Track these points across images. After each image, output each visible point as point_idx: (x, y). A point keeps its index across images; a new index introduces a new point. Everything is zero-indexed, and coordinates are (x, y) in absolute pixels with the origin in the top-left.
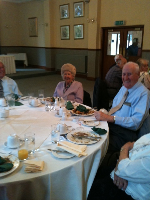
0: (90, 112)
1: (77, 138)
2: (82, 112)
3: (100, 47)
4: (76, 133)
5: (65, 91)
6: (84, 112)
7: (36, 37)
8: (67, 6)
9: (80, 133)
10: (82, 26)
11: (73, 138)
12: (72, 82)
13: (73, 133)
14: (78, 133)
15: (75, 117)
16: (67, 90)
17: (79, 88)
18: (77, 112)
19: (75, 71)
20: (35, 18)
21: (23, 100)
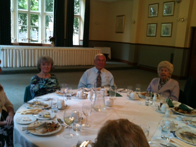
0: (193, 113)
1: (186, 137)
2: (185, 112)
3: (188, 46)
4: (184, 132)
5: (160, 87)
6: (187, 112)
7: (122, 34)
8: (157, 5)
9: (188, 133)
10: (171, 24)
11: (182, 137)
12: (167, 80)
13: (181, 131)
14: (186, 132)
15: (178, 115)
16: (162, 86)
17: (175, 86)
18: (180, 110)
19: (172, 68)
20: (123, 16)
21: (121, 91)
